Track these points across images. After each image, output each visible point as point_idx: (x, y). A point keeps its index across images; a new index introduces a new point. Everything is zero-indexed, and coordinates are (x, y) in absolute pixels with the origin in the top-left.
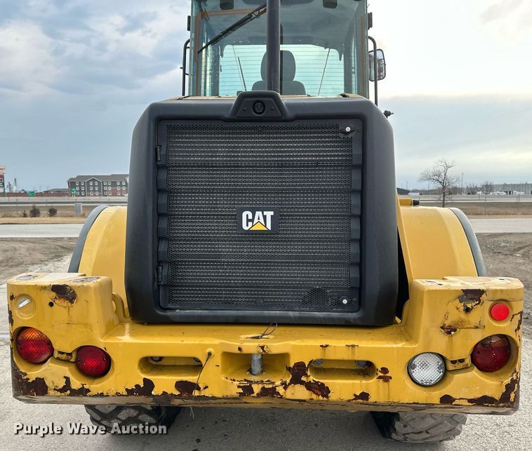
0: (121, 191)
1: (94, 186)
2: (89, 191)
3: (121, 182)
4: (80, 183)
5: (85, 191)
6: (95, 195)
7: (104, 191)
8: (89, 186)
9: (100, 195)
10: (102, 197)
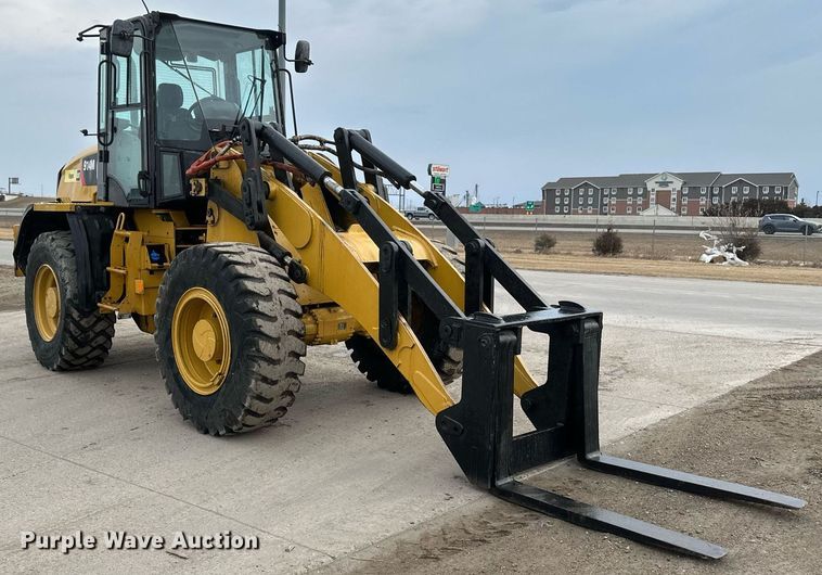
0: (634, 205)
1: (586, 196)
2: (577, 205)
3: (635, 189)
4: (563, 190)
5: (569, 205)
6: (585, 213)
7: (602, 205)
8: (577, 196)
9: (594, 213)
10: (600, 217)
